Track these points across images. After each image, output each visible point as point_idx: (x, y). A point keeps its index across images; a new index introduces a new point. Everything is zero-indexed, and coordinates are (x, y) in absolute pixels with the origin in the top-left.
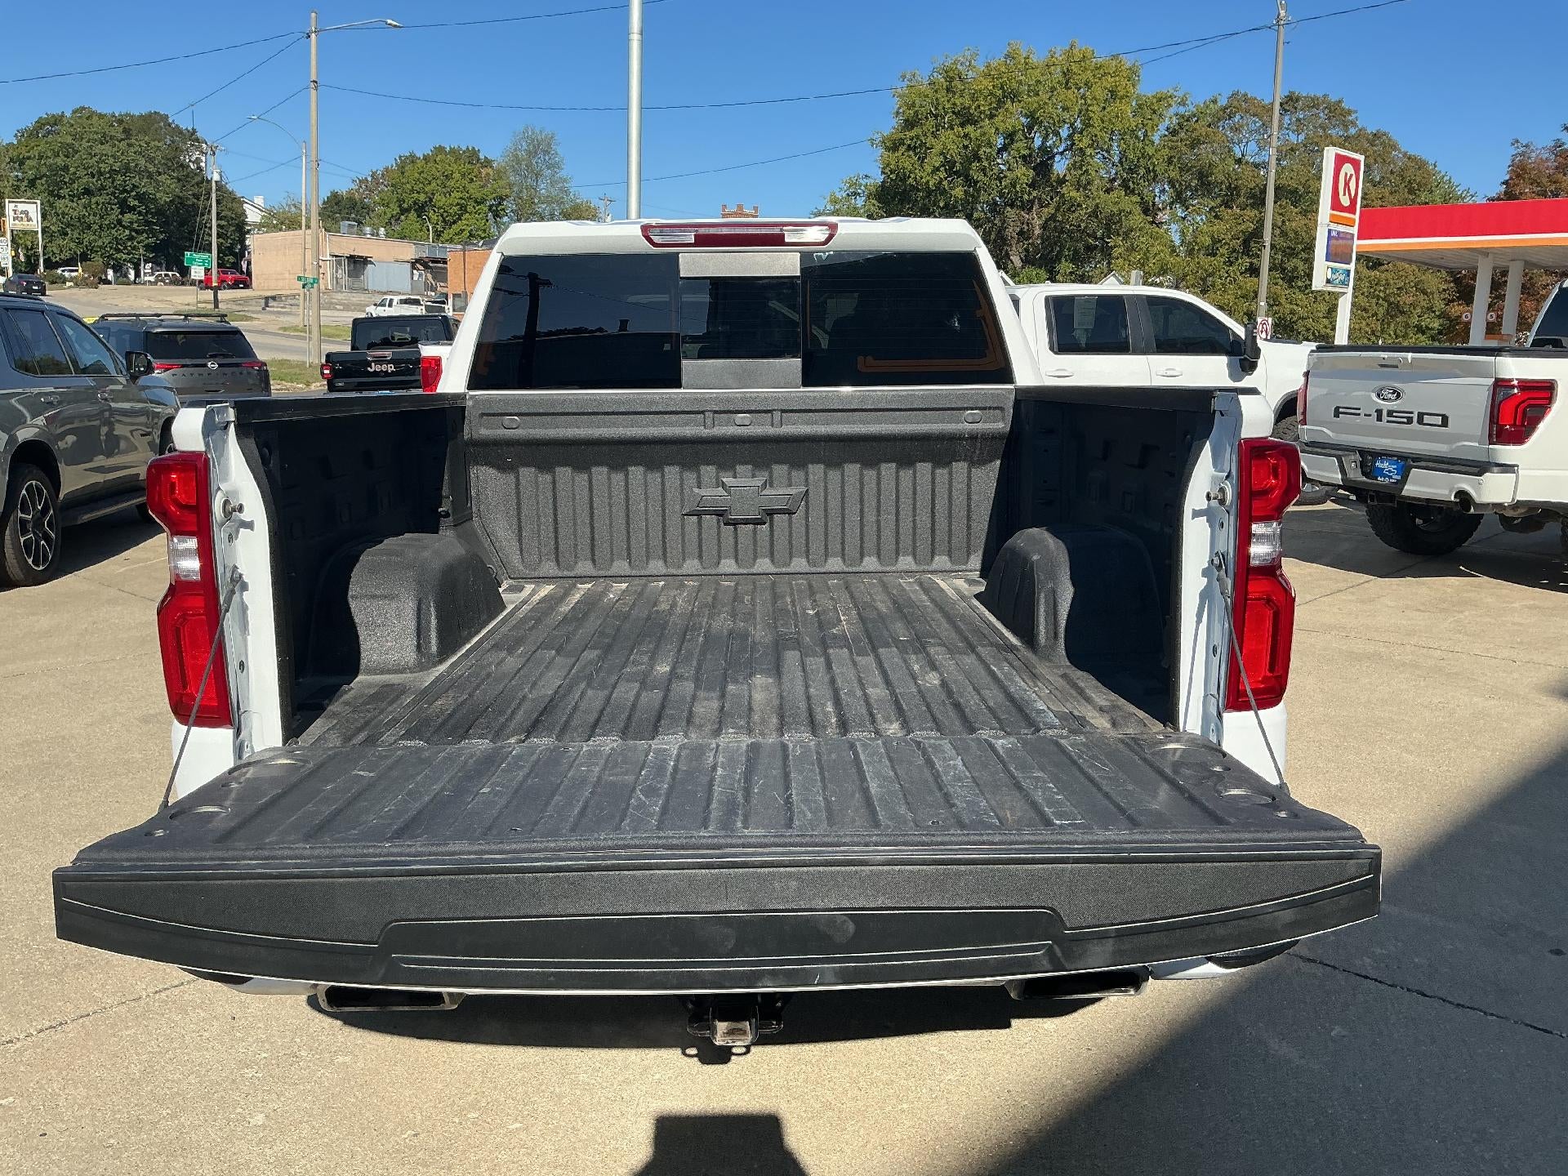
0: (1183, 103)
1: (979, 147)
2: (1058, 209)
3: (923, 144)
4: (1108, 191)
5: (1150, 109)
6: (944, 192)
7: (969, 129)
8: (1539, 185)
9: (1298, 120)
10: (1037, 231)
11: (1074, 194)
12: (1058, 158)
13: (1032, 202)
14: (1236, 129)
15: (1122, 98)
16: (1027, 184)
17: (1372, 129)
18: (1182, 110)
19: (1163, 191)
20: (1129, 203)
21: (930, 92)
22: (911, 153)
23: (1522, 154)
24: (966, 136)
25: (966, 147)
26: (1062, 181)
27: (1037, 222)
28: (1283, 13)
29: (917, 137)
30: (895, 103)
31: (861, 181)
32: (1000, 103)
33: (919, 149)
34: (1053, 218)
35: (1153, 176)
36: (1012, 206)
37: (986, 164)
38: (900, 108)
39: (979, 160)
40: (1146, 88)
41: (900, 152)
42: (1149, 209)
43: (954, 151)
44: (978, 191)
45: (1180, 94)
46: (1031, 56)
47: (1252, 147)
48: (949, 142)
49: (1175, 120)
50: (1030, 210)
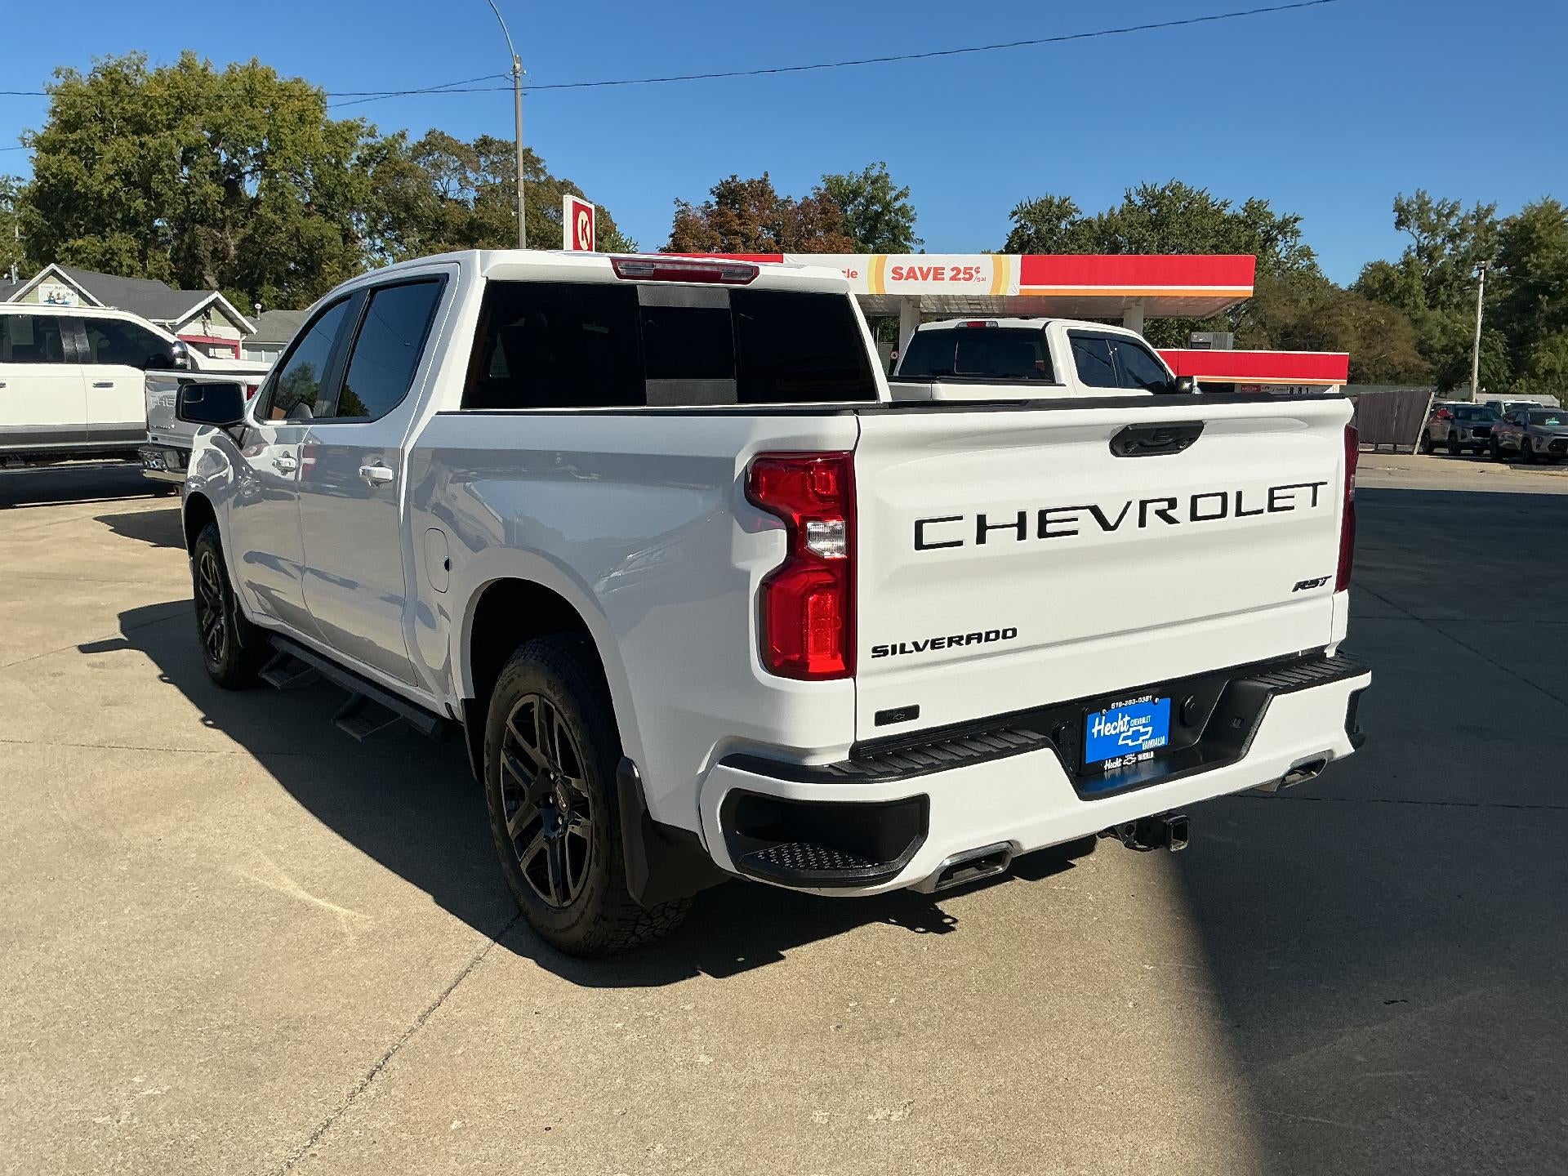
0: (372, 135)
1: (160, 158)
2: (255, 230)
3: (90, 150)
4: (308, 215)
5: (342, 135)
6: (120, 203)
7: (145, 138)
8: (699, 239)
9: (492, 163)
10: (233, 251)
11: (270, 215)
12: (248, 177)
13: (224, 220)
14: (437, 166)
15: (311, 123)
16: (219, 202)
17: (558, 178)
18: (371, 141)
19: (360, 220)
20: (331, 230)
21: (92, 93)
22: (75, 157)
23: (683, 212)
24: (142, 145)
25: (142, 157)
26: (256, 202)
27: (232, 243)
28: (518, 66)
29: (82, 139)
30: (49, 102)
31: (12, 183)
32: (179, 113)
33: (87, 155)
34: (249, 239)
35: (350, 204)
36: (201, 223)
37: (169, 176)
38: (57, 107)
39: (161, 172)
40: (335, 115)
41: (62, 157)
42: (348, 237)
43: (130, 160)
44: (162, 205)
45: (368, 124)
46: (209, 69)
47: (454, 184)
48: (124, 148)
49: (366, 152)
50: (222, 229)
